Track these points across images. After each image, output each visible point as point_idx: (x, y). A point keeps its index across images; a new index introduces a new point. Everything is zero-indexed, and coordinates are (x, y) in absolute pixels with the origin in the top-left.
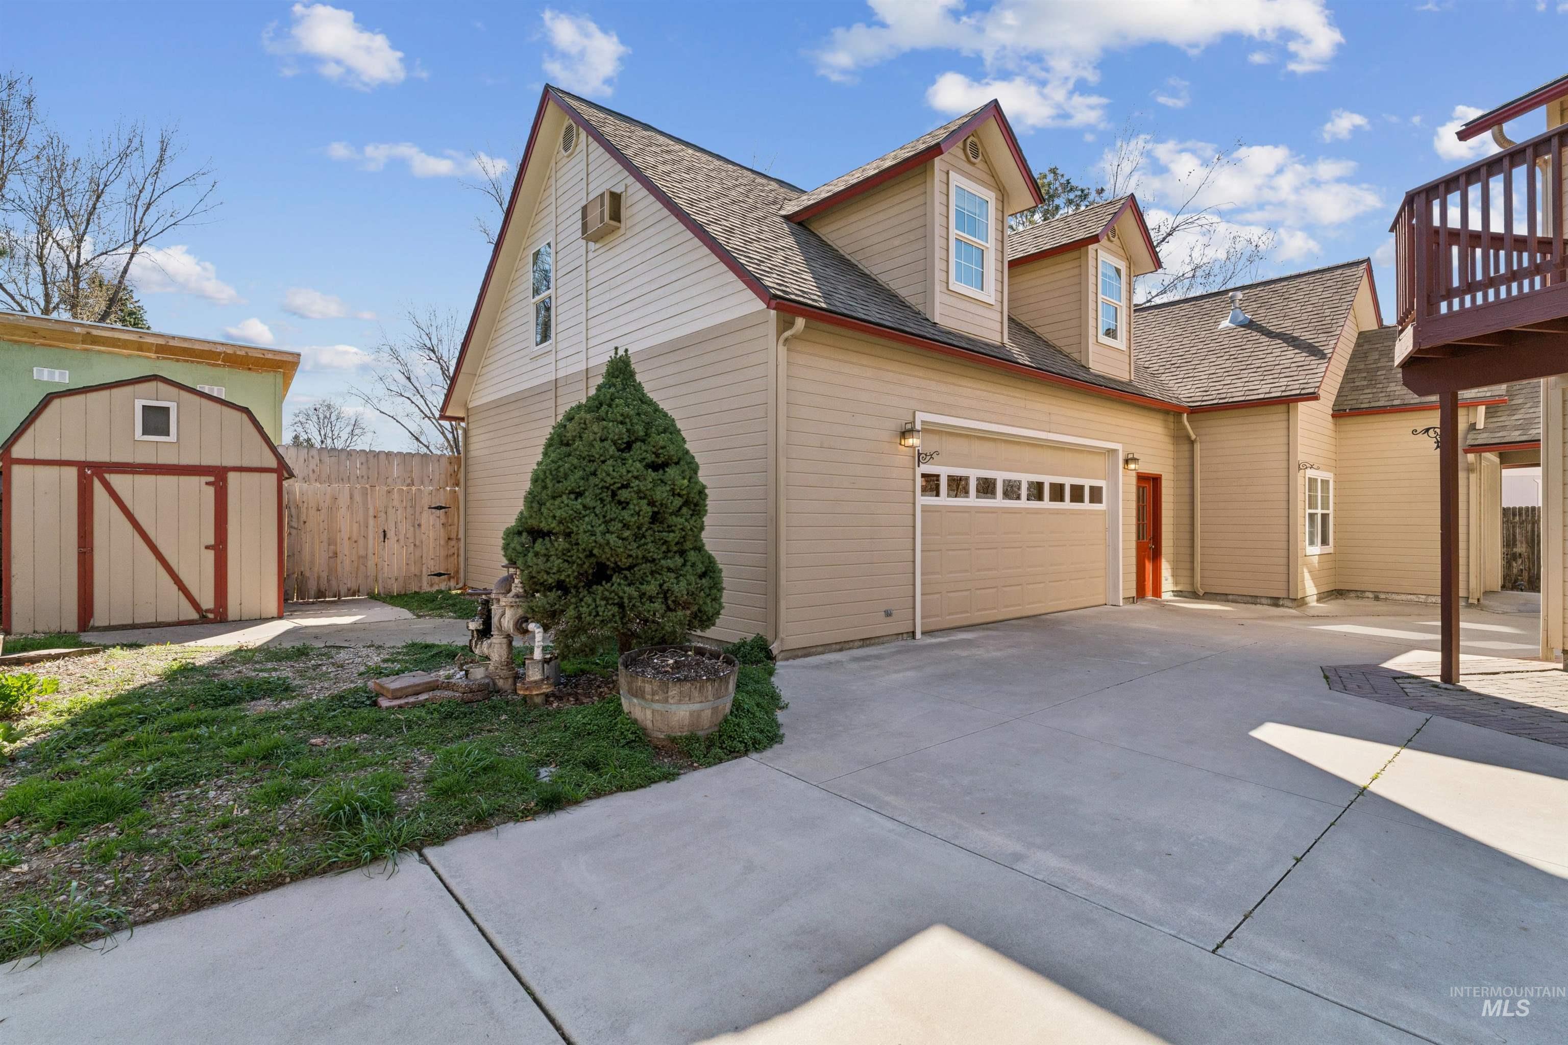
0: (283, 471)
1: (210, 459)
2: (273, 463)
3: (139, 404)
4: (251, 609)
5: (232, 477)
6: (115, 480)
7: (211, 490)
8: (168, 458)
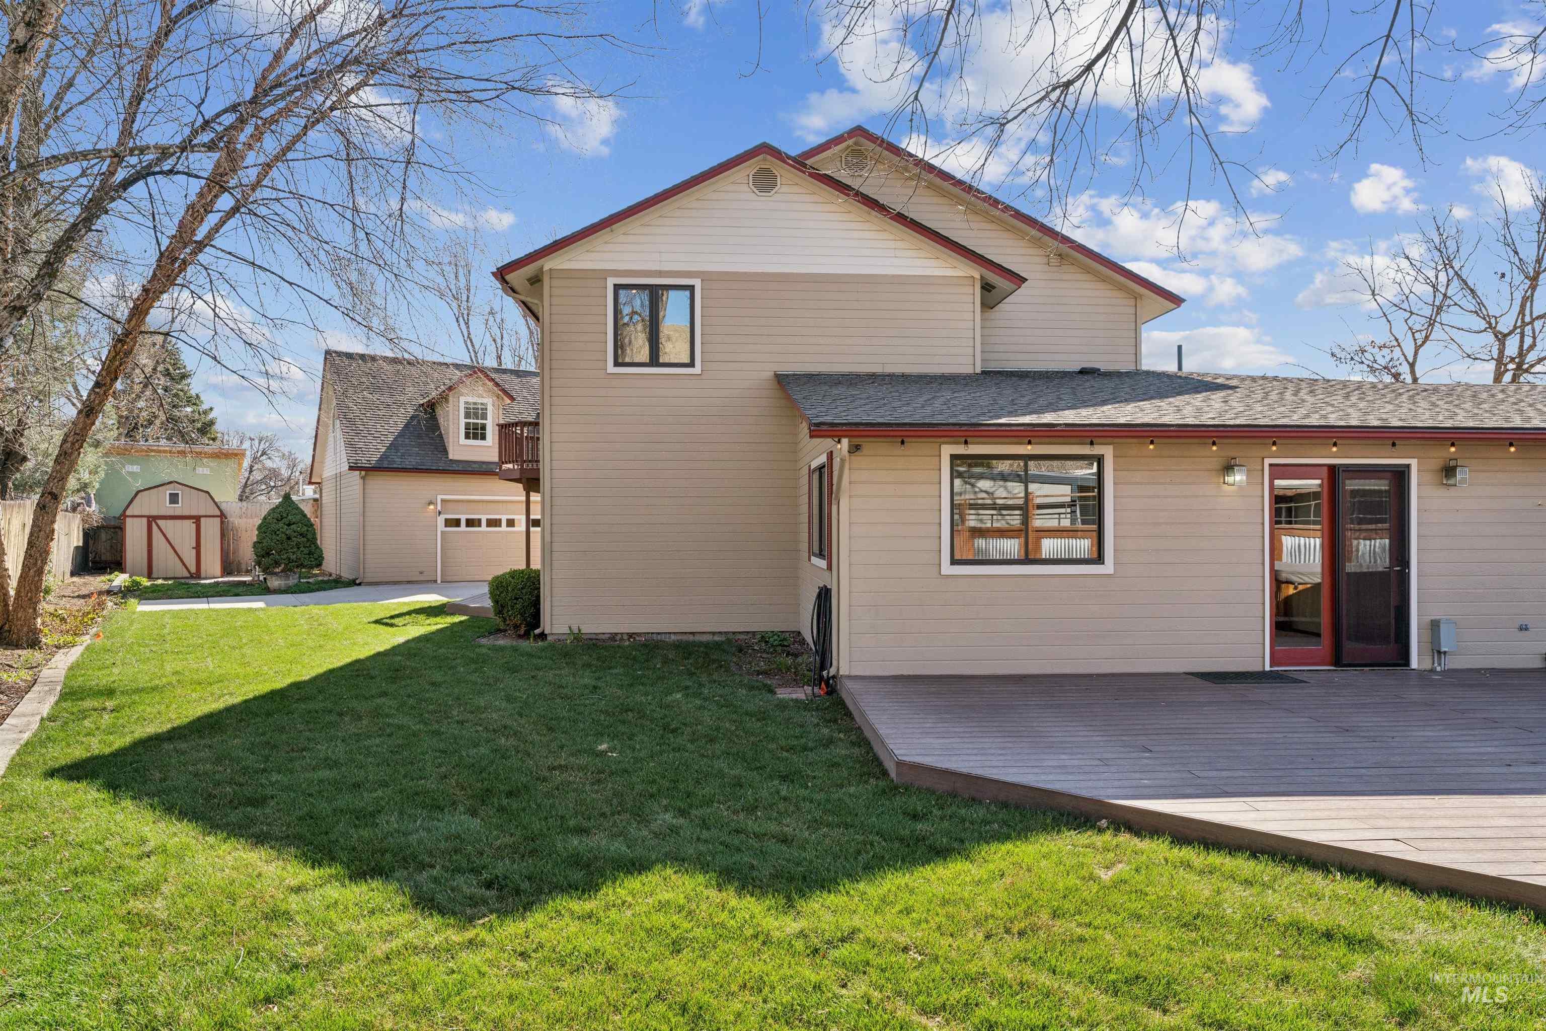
0: (222, 516)
1: (194, 513)
2: (219, 513)
3: (168, 492)
4: (209, 574)
5: (202, 520)
6: (160, 522)
7: (194, 525)
8: (178, 513)
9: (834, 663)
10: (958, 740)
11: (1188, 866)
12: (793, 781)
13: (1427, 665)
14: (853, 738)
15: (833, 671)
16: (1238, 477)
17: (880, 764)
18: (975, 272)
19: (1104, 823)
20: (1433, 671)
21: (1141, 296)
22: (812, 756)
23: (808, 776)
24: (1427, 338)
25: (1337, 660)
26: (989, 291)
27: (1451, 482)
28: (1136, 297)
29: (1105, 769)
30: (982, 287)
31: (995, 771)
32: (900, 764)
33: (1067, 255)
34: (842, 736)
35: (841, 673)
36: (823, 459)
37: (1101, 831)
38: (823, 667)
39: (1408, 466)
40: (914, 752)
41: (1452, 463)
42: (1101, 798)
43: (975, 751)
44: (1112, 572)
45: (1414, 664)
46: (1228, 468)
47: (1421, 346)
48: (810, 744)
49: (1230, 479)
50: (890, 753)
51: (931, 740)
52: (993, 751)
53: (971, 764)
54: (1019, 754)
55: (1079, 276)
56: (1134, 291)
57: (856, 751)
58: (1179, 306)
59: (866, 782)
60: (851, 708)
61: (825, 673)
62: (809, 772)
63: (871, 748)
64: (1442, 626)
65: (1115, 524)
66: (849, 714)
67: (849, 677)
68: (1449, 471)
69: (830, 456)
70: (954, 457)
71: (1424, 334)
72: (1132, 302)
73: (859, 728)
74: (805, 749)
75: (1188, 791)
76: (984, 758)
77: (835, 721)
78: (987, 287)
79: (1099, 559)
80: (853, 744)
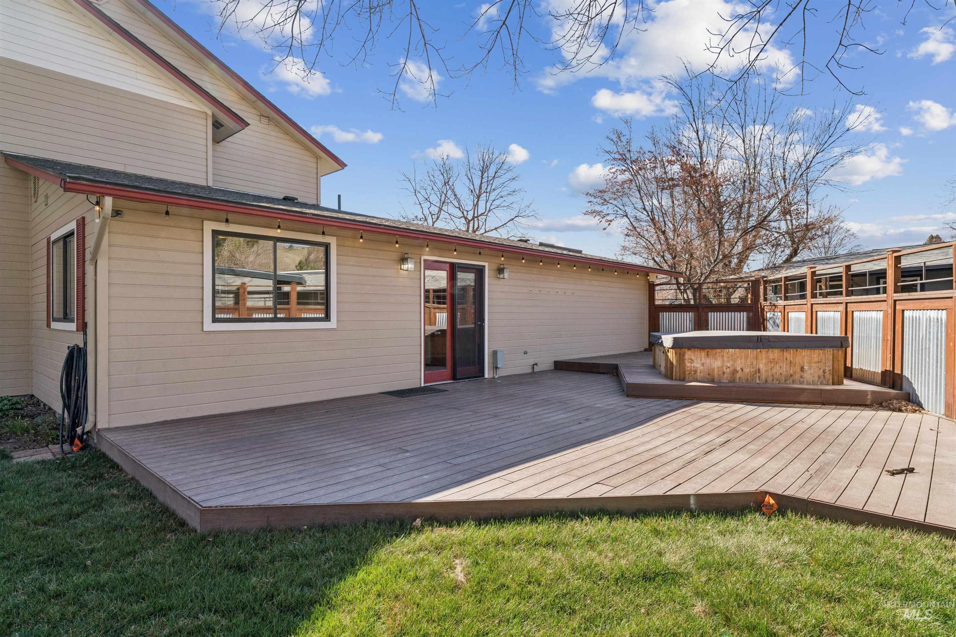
9: (91, 418)
10: (254, 473)
11: (499, 543)
12: (61, 564)
13: (491, 376)
14: (131, 491)
15: (88, 426)
16: (409, 266)
17: (173, 515)
18: (208, 109)
19: (418, 522)
20: (494, 378)
21: (320, 158)
22: (81, 524)
23: (82, 551)
24: (438, 218)
25: (454, 377)
26: (218, 128)
27: (501, 276)
28: (318, 158)
29: (389, 473)
30: (213, 125)
31: (306, 496)
32: (206, 512)
33: (273, 119)
34: (115, 491)
35: (99, 426)
36: (72, 226)
37: (420, 530)
38: (75, 424)
39: (484, 266)
40: (216, 495)
41: (502, 266)
42: (407, 501)
43: (275, 481)
44: (336, 327)
45: (486, 376)
46: (403, 260)
47: (435, 221)
48: (76, 509)
49: (405, 267)
50: (189, 502)
51: (228, 478)
52: (292, 477)
53: (280, 494)
54: (315, 474)
55: (281, 135)
56: (316, 153)
57: (138, 506)
58: (343, 168)
59: (163, 540)
60: (117, 459)
61: (79, 430)
62: (83, 546)
63: (155, 498)
64: (498, 353)
65: (338, 293)
66: (115, 466)
67: (109, 430)
68: (500, 271)
69: (82, 223)
70: (215, 233)
71: (436, 216)
72: (315, 160)
73: (133, 478)
74: (70, 516)
75: (460, 477)
76: (287, 485)
77: (101, 476)
78: (217, 125)
79: (327, 318)
80: (132, 498)
